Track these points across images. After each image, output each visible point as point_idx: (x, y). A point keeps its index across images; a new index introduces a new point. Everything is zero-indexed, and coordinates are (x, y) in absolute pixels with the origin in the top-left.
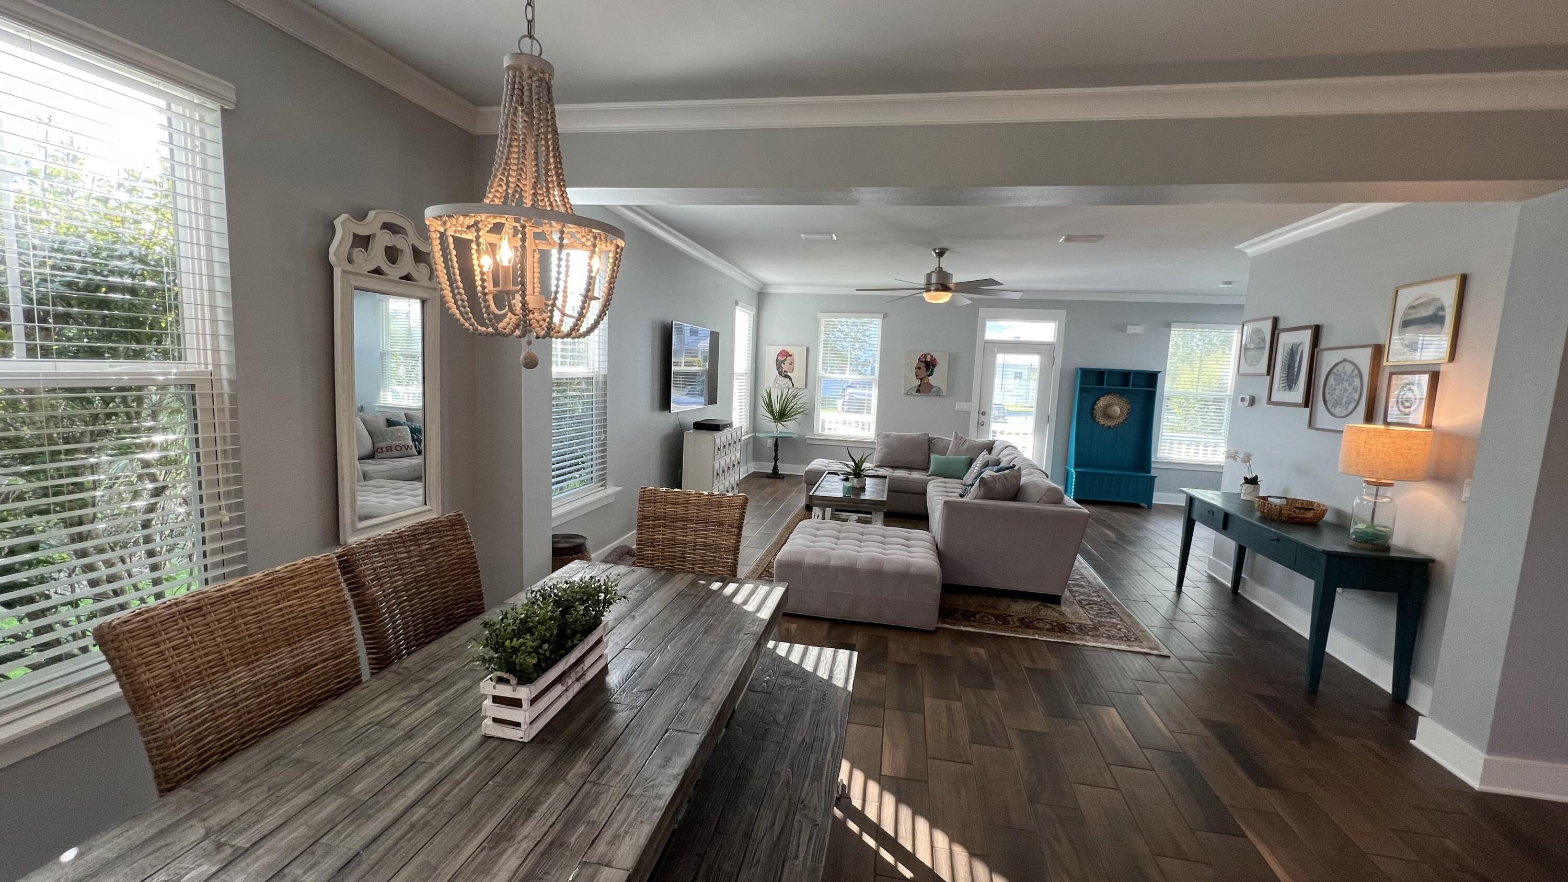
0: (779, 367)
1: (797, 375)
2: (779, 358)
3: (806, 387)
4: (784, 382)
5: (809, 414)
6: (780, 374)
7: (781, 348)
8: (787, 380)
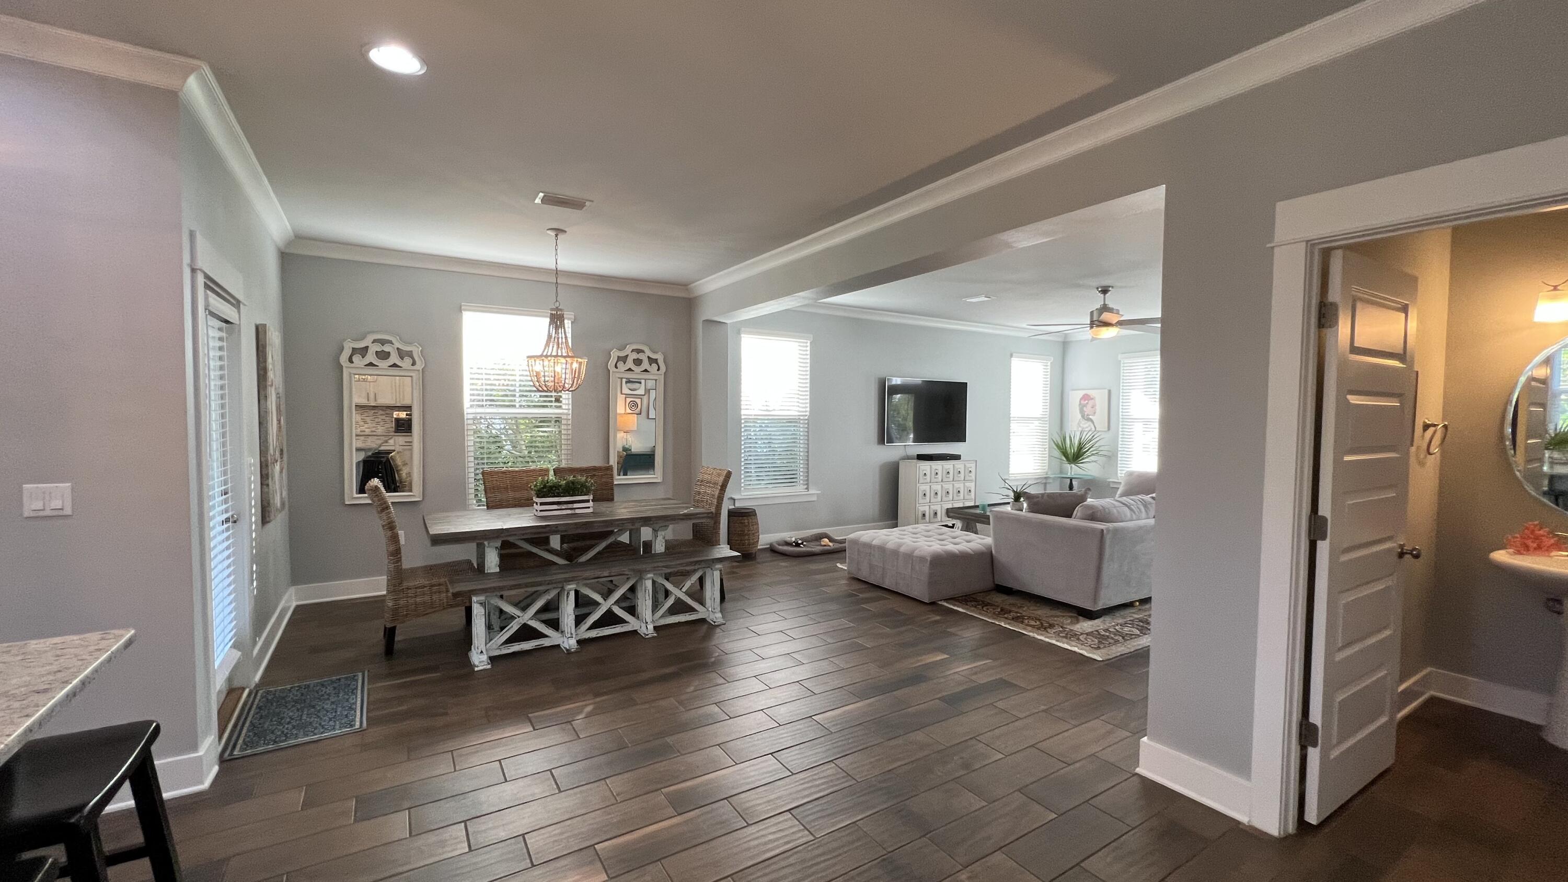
0: (1082, 411)
1: (1100, 418)
2: (1082, 402)
3: (1109, 428)
4: (1087, 425)
5: (1111, 458)
6: (1083, 416)
7: (1081, 393)
8: (1090, 423)
